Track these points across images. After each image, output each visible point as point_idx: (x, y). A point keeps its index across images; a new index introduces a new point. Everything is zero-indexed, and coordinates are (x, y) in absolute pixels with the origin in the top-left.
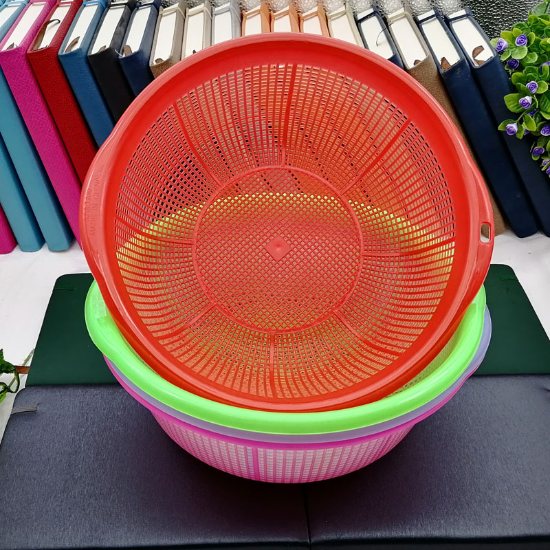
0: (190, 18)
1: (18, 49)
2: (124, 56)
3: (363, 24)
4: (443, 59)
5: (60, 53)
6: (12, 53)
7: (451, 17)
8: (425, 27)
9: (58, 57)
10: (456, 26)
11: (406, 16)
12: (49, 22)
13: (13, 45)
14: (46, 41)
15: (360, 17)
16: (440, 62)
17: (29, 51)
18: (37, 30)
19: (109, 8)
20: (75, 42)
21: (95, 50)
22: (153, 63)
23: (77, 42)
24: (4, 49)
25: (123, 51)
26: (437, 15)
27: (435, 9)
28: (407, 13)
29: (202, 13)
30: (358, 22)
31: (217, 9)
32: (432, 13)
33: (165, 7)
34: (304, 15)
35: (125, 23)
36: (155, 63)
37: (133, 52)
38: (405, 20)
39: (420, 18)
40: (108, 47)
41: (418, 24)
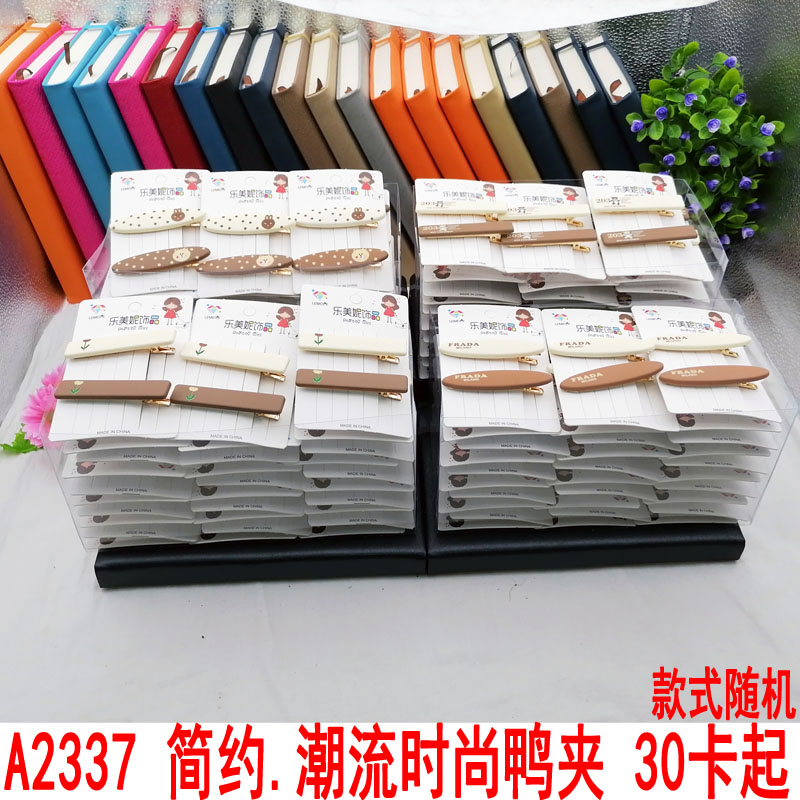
0: (316, 44)
1: (132, 79)
2: (244, 87)
3: (497, 52)
4: (579, 91)
5: (176, 83)
6: (126, 83)
7: (588, 45)
8: (561, 56)
9: (174, 89)
10: (593, 55)
11: (541, 43)
12: (165, 49)
13: (126, 75)
14: (161, 72)
15: (494, 43)
16: (576, 94)
17: (143, 82)
18: (152, 59)
19: (229, 34)
20: (192, 71)
21: (213, 81)
22: (276, 90)
23: (194, 72)
24: (117, 79)
25: (243, 83)
26: (574, 43)
27: (572, 36)
28: (543, 39)
29: (328, 40)
30: (492, 49)
31: (344, 37)
32: (569, 41)
33: (290, 33)
34: (435, 41)
35: (246, 52)
36: (277, 91)
37: (254, 83)
38: (541, 48)
39: (557, 46)
40: (227, 77)
41: (555, 52)
